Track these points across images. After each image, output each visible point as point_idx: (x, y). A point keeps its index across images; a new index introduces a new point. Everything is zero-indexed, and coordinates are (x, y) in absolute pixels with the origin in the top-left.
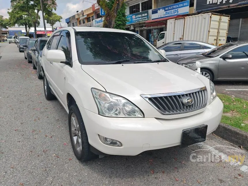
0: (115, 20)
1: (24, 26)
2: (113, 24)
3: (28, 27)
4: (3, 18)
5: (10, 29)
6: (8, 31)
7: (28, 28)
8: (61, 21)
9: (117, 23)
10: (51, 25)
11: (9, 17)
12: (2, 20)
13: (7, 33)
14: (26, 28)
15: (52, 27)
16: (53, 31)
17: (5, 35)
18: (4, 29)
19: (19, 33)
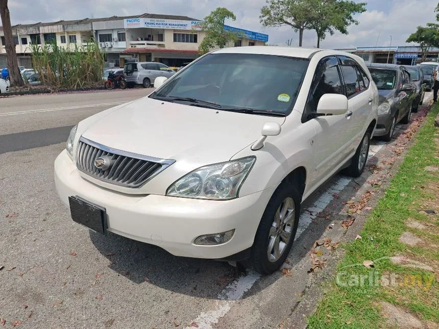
13: (436, 56)
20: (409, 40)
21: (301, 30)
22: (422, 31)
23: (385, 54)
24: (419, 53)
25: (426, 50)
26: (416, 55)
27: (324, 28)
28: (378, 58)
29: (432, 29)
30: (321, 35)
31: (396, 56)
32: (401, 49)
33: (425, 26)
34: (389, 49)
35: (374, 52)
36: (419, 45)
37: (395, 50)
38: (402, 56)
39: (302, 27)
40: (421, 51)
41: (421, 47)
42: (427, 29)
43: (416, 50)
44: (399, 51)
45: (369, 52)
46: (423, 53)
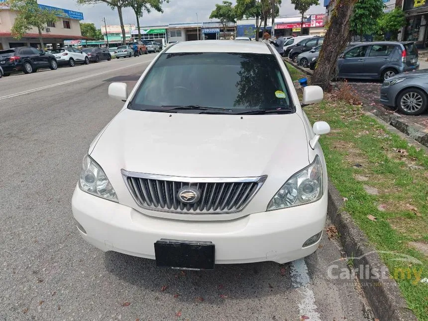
0: (355, 8)
1: (256, 18)
2: (349, 14)
3: (261, 19)
4: (232, 5)
5: (239, 23)
6: (236, 27)
7: (260, 21)
8: (319, 4)
9: (357, 14)
10: (301, 13)
11: (237, 4)
12: (230, 10)
13: (234, 30)
14: (257, 19)
15: (301, 15)
16: (302, 23)
17: (232, 33)
18: (231, 24)
19: (250, 29)
20: (212, 17)
21: (119, 8)
22: (220, 9)
23: (195, 30)
24: (220, 28)
25: (225, 25)
26: (218, 30)
27: (140, 6)
28: (190, 33)
29: (227, 6)
30: (138, 12)
31: (203, 31)
32: (206, 24)
33: (221, 4)
34: (196, 25)
35: (184, 28)
36: (219, 20)
37: (201, 25)
38: (207, 31)
39: (119, 5)
40: (222, 26)
41: (222, 22)
42: (223, 6)
43: (217, 25)
44: (204, 27)
45: (180, 29)
46: (224, 28)
